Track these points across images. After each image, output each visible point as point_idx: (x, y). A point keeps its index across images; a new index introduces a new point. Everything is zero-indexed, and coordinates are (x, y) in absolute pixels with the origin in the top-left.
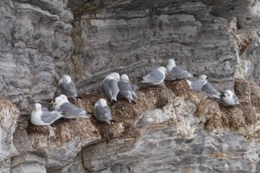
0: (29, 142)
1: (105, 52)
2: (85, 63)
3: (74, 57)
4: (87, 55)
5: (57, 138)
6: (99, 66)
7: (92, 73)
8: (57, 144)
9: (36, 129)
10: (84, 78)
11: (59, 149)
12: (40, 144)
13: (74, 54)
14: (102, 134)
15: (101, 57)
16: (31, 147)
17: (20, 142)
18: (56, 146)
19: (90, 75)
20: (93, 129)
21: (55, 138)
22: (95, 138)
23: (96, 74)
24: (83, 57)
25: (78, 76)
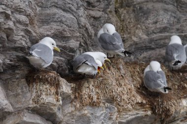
0: (29, 95)
1: (167, 6)
2: (137, 20)
3: (121, 10)
4: (141, 8)
5: (76, 98)
6: (158, 25)
7: (148, 35)
8: (75, 106)
9: (38, 77)
10: (135, 39)
11: (78, 113)
12: (44, 96)
13: (122, 7)
14: (153, 109)
15: (161, 12)
16: (31, 102)
17: (17, 95)
18: (73, 109)
19: (145, 37)
20: (139, 99)
21: (73, 97)
22: (141, 113)
23: (154, 36)
24: (134, 11)
25: (125, 36)
